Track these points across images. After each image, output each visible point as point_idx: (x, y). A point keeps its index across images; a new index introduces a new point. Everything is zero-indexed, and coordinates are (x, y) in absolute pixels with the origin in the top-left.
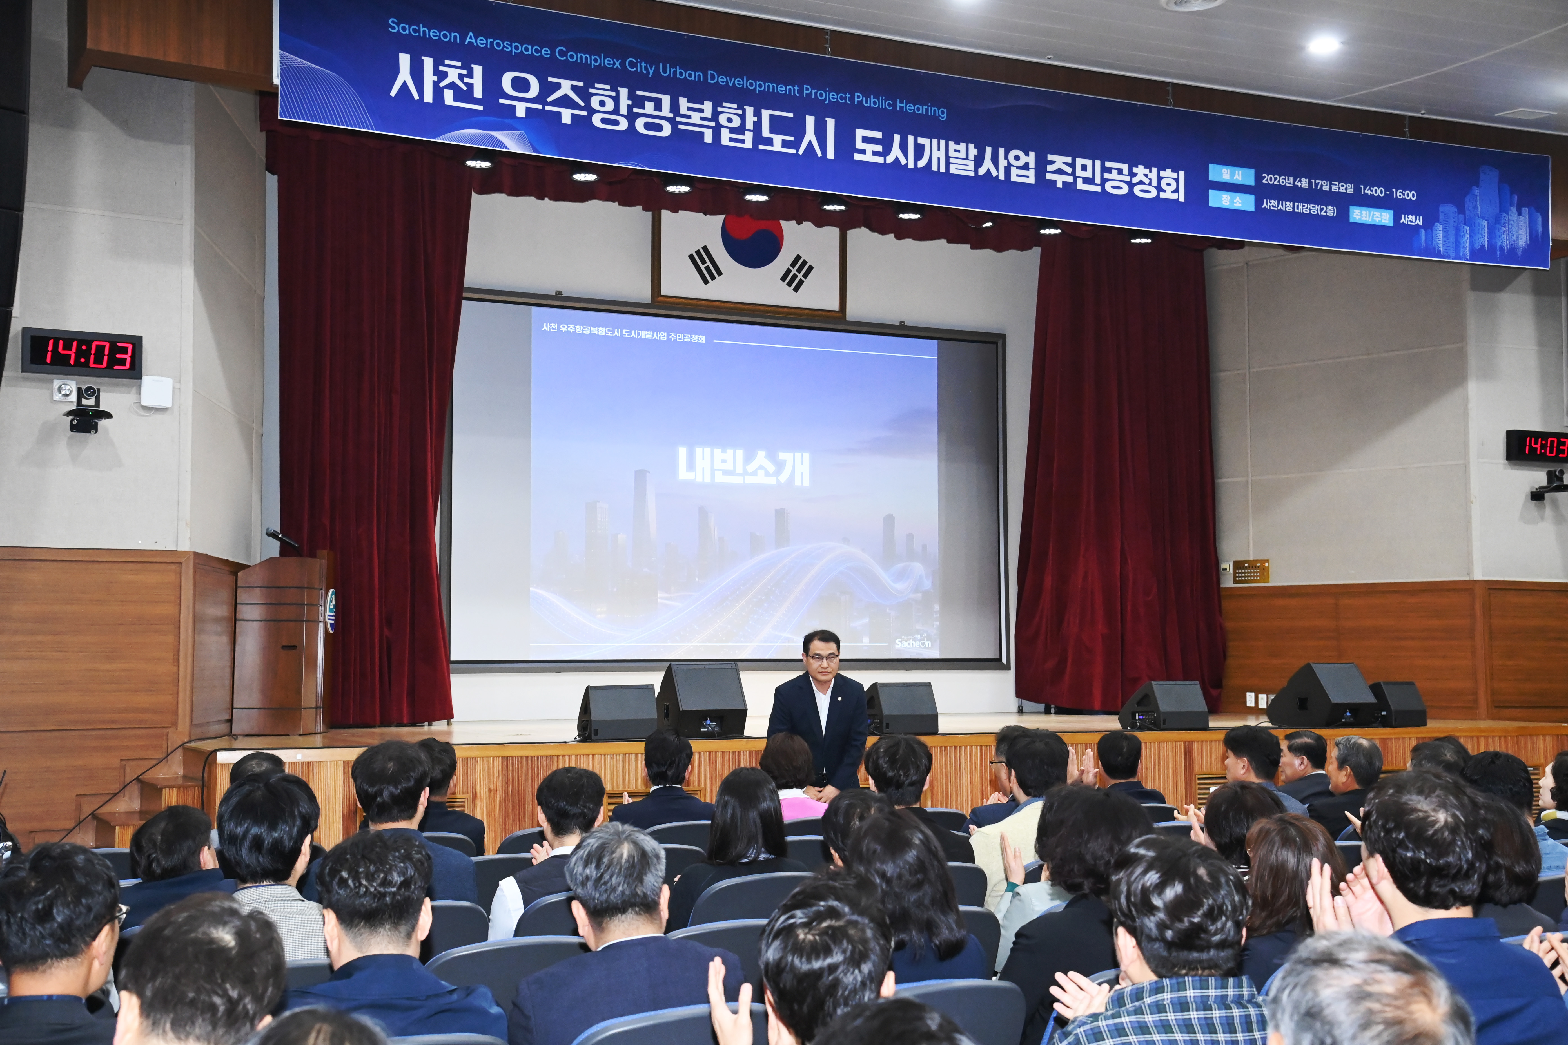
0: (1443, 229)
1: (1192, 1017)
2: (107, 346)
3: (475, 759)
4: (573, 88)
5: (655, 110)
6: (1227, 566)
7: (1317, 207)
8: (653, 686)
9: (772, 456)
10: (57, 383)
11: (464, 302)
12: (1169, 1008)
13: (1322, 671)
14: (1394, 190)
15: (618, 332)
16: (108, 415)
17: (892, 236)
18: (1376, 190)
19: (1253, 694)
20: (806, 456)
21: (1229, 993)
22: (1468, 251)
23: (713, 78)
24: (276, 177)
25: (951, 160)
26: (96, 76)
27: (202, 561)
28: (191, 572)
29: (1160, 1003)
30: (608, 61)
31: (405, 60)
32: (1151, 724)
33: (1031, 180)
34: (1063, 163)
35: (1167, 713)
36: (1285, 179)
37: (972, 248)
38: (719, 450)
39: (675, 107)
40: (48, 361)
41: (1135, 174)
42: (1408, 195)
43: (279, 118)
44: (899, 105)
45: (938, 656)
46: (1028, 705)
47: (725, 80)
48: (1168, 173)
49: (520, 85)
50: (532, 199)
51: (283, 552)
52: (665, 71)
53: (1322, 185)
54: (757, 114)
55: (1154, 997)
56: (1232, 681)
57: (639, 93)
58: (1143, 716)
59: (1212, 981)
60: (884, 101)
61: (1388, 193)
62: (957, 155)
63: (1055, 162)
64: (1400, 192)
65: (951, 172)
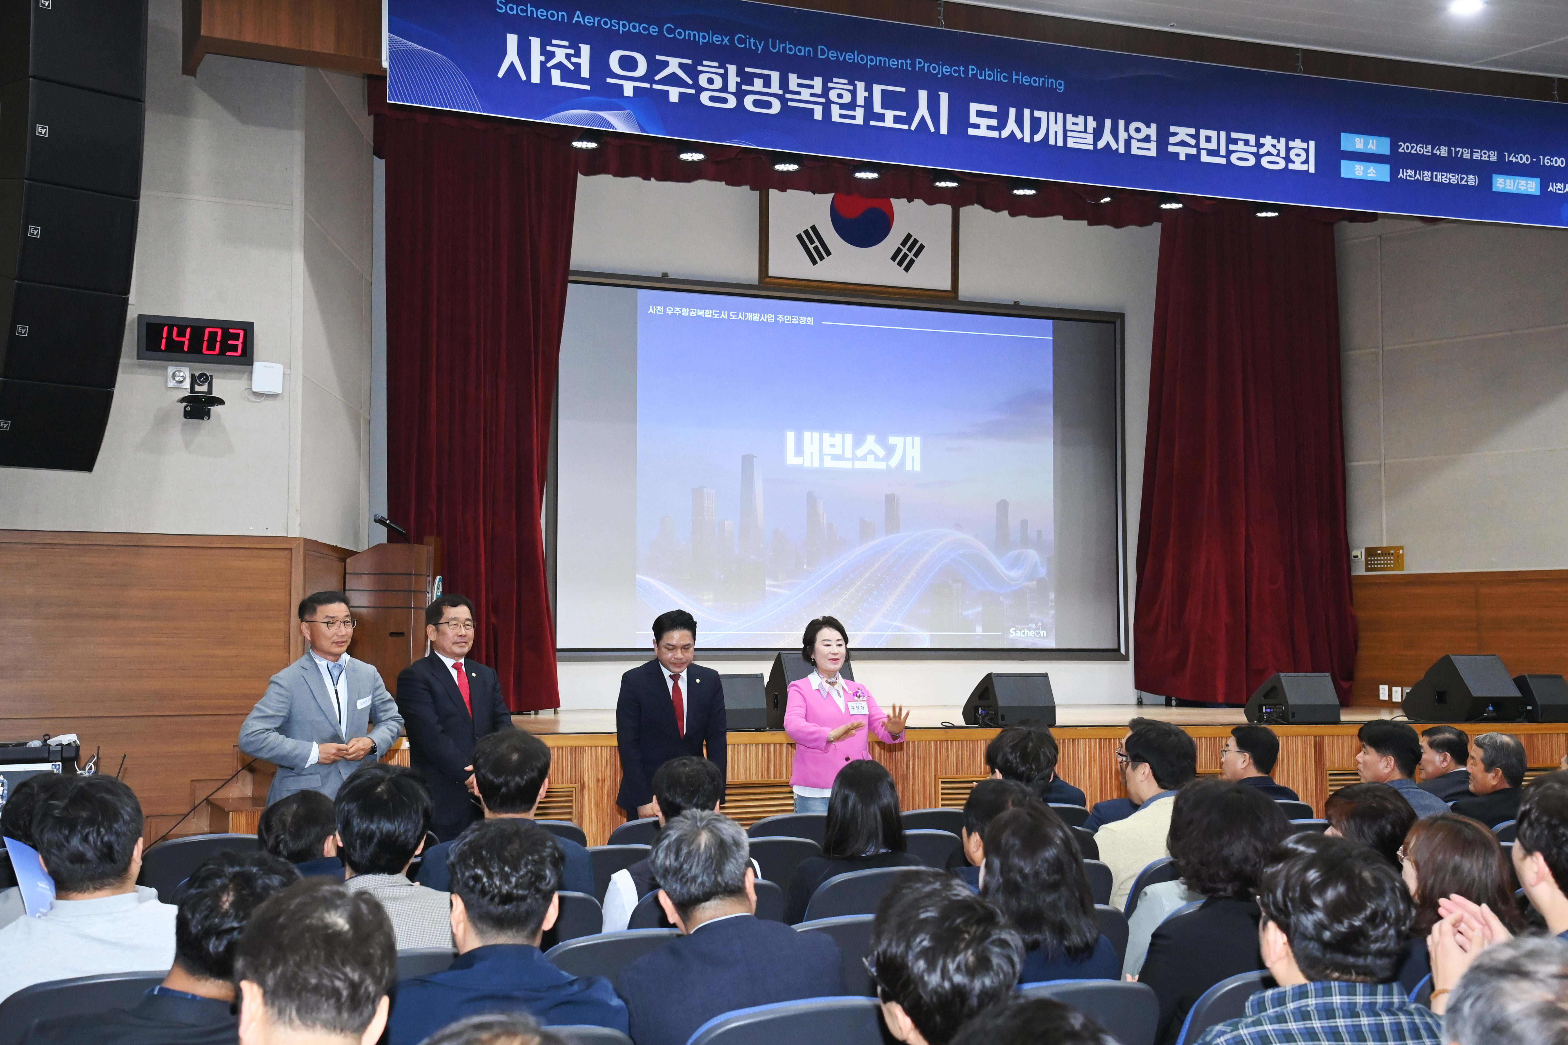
1: (1339, 1024)
2: (220, 332)
3: (583, 748)
4: (681, 66)
5: (764, 86)
6: (1359, 553)
7: (1457, 176)
8: (762, 675)
9: (882, 441)
10: (171, 370)
11: (570, 286)
12: (1314, 1015)
13: (1461, 663)
14: (1541, 157)
15: (725, 314)
16: (220, 402)
17: (1006, 213)
18: (1521, 157)
19: (1386, 687)
20: (917, 440)
21: (1378, 1001)
23: (823, 53)
24: (383, 161)
25: (1069, 134)
26: (211, 62)
27: (312, 547)
28: (301, 558)
29: (1303, 1009)
30: (716, 37)
31: (512, 40)
32: (1279, 717)
33: (1153, 153)
34: (1186, 134)
35: (1294, 706)
36: (1423, 148)
37: (1089, 224)
38: (828, 434)
39: (784, 84)
40: (163, 348)
41: (1263, 145)
42: (1556, 162)
43: (388, 101)
44: (1014, 77)
45: (1053, 646)
46: (1147, 697)
47: (835, 55)
48: (1297, 143)
49: (628, 64)
50: (638, 180)
51: (390, 540)
52: (774, 47)
53: (1462, 153)
54: (869, 89)
55: (1297, 1002)
56: (1363, 673)
57: (747, 69)
58: (1270, 709)
59: (1360, 987)
60: (999, 74)
61: (1534, 160)
62: (1075, 128)
63: (1178, 134)
64: (1548, 159)
65: (1069, 146)
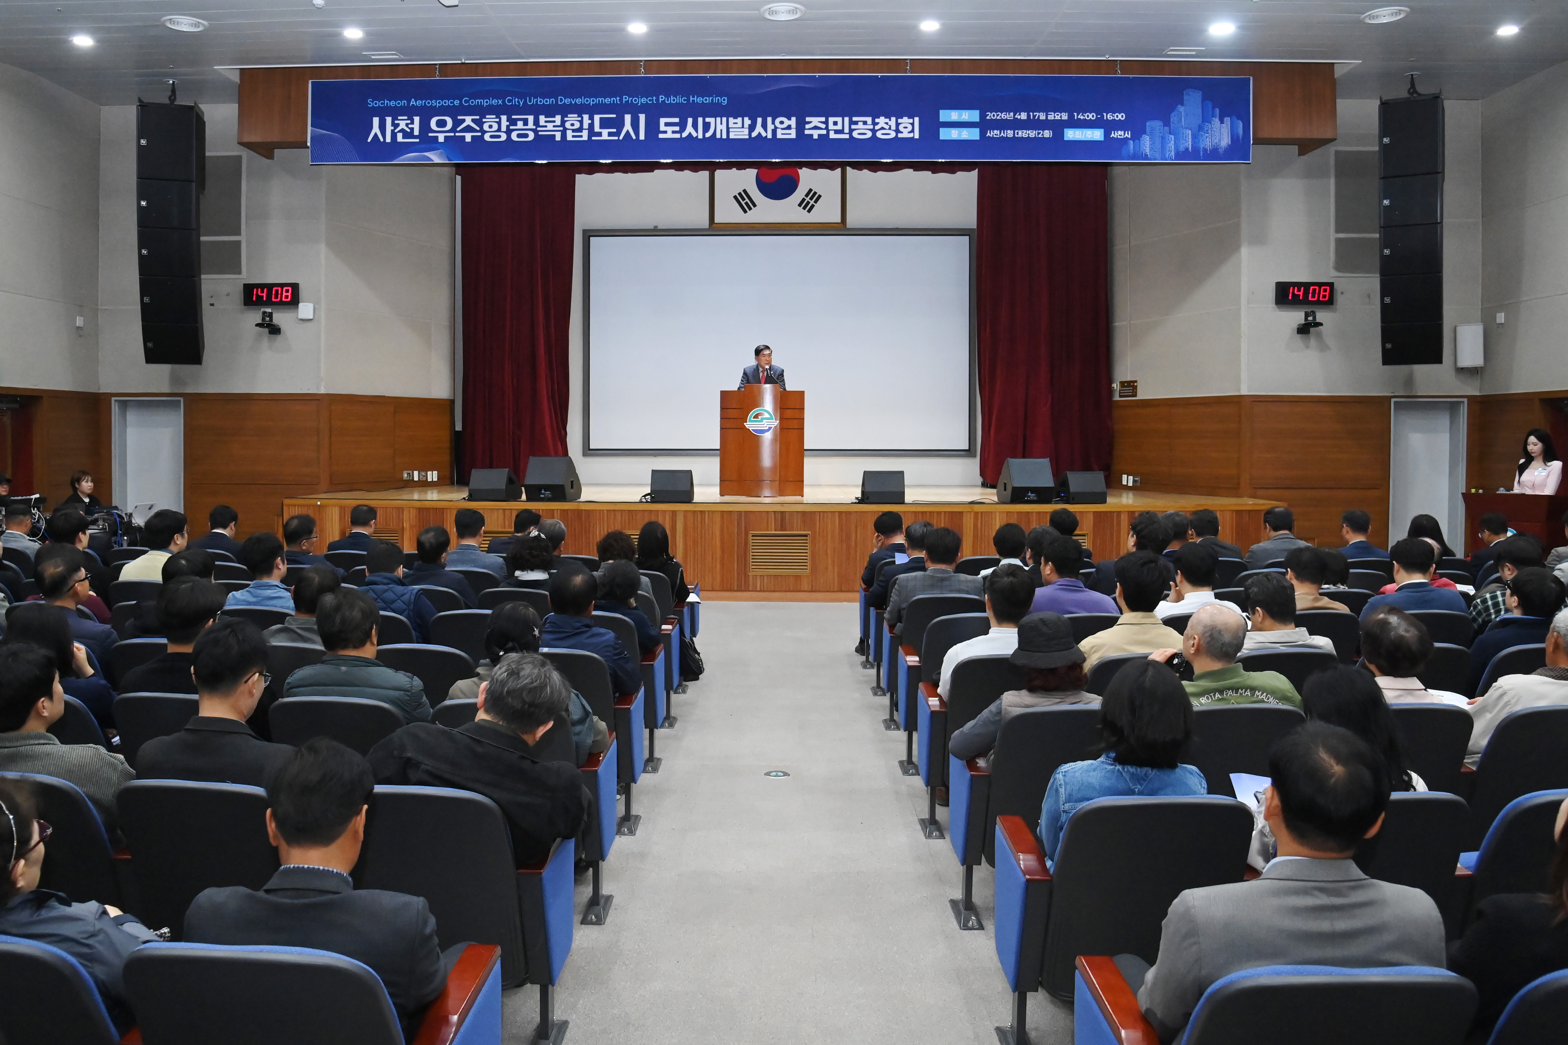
0: (1150, 138)
4: (473, 120)
5: (524, 125)
6: (1116, 386)
7: (1034, 132)
14: (1105, 114)
18: (1088, 116)
19: (1124, 476)
22: (1173, 153)
23: (561, 100)
25: (731, 130)
30: (495, 101)
31: (376, 121)
33: (793, 136)
34: (819, 122)
36: (1006, 115)
39: (536, 122)
41: (878, 123)
42: (1117, 116)
44: (691, 99)
47: (568, 101)
48: (905, 120)
49: (441, 123)
52: (530, 102)
53: (1039, 116)
54: (591, 118)
56: (1116, 466)
57: (513, 117)
60: (680, 98)
61: (1099, 116)
62: (735, 126)
63: (811, 122)
64: (1110, 115)
65: (730, 137)
